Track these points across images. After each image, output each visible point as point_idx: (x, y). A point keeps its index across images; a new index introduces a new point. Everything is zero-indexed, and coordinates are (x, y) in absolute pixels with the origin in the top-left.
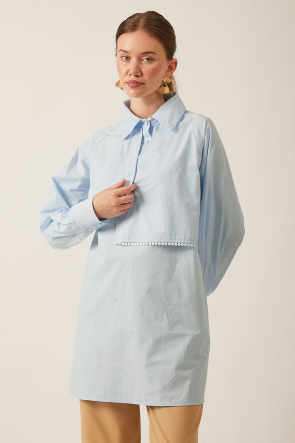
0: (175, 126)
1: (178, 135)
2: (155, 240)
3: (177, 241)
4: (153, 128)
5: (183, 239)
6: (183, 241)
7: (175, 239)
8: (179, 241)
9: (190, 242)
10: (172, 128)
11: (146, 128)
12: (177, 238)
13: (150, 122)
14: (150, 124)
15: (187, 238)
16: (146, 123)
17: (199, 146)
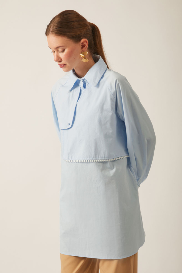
0: (97, 83)
1: (99, 89)
2: (86, 159)
3: (99, 159)
4: (86, 83)
5: (104, 157)
6: (103, 158)
7: (98, 158)
8: (101, 159)
9: (108, 158)
10: (95, 85)
11: (82, 84)
12: (99, 157)
13: (83, 80)
14: (84, 82)
15: (106, 156)
16: (81, 81)
17: (112, 95)
